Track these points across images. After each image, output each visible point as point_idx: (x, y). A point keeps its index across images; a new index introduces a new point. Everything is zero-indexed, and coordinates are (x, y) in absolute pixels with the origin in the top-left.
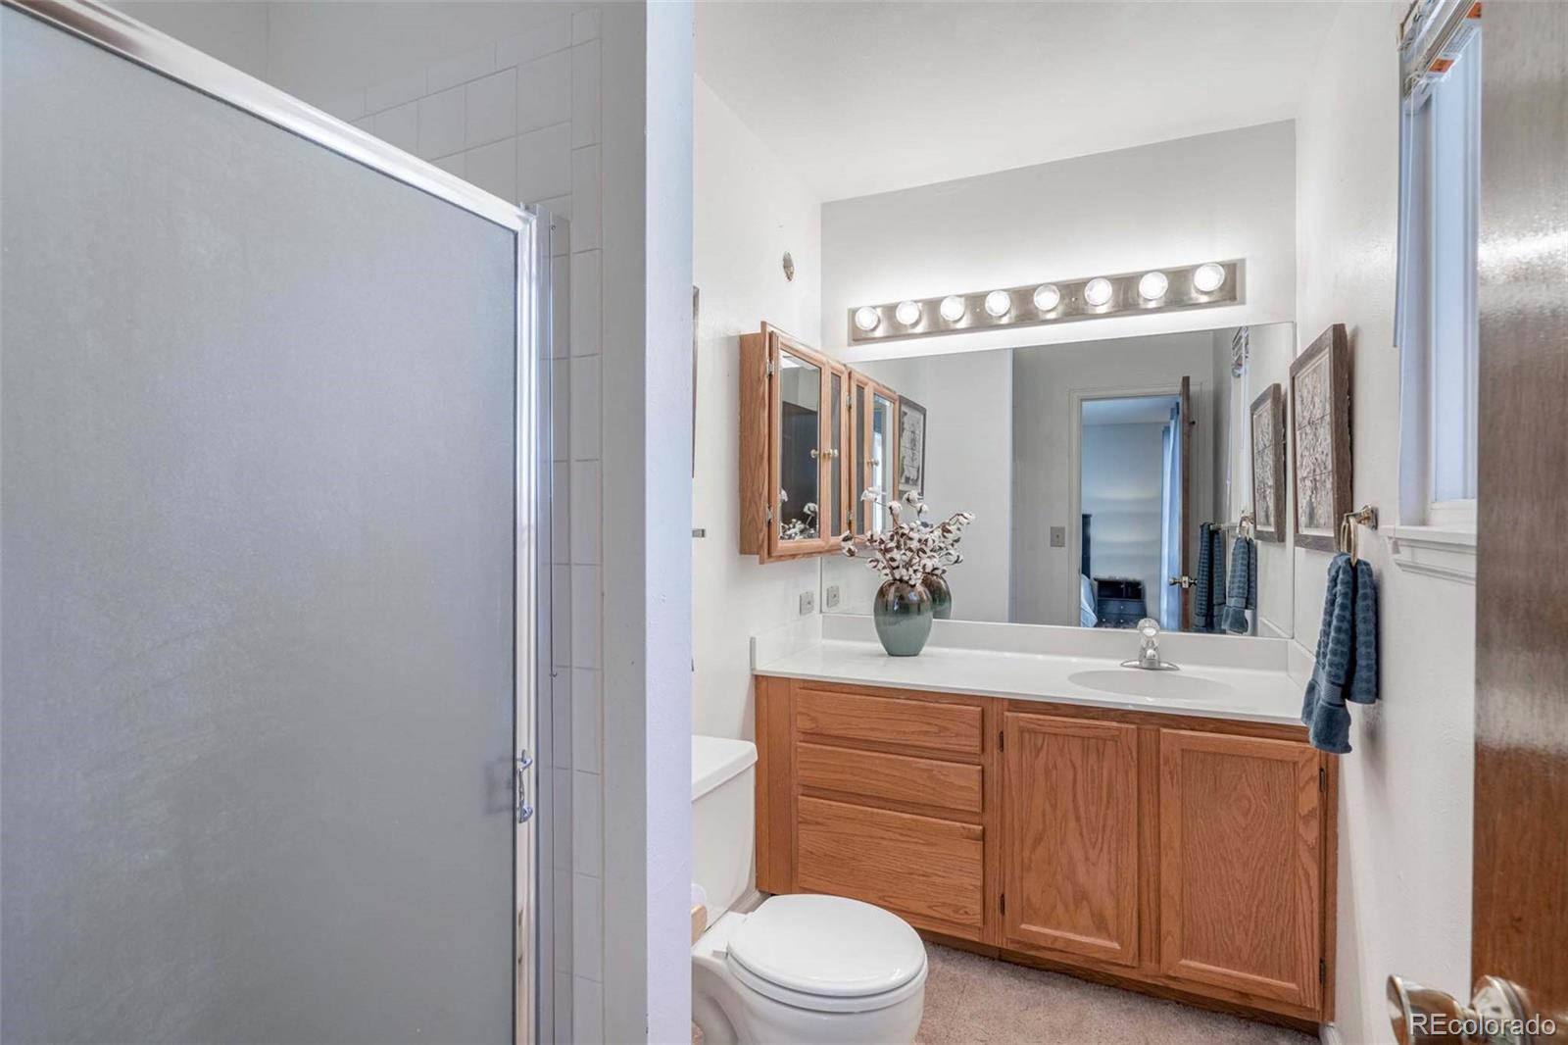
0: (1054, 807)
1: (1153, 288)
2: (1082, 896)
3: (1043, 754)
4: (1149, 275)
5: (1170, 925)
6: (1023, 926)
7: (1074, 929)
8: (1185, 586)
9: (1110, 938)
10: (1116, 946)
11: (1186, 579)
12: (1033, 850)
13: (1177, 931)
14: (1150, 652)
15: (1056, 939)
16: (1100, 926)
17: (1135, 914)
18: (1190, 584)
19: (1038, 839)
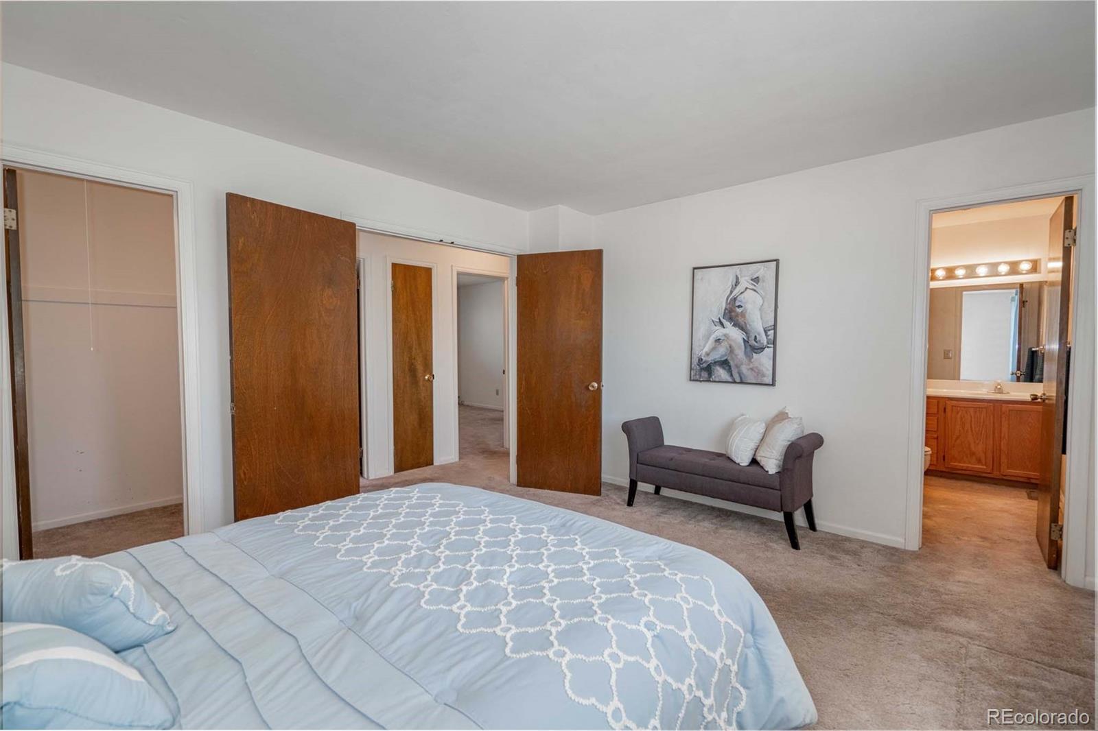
0: (963, 429)
1: (1025, 267)
2: (973, 454)
3: (960, 414)
4: (1024, 262)
5: (1004, 460)
6: (952, 463)
7: (970, 463)
8: (1019, 375)
9: (983, 465)
10: (985, 467)
11: (1019, 372)
12: (956, 441)
13: (1006, 461)
14: (999, 387)
15: (963, 466)
16: (979, 461)
17: (991, 459)
18: (1021, 375)
19: (958, 438)
